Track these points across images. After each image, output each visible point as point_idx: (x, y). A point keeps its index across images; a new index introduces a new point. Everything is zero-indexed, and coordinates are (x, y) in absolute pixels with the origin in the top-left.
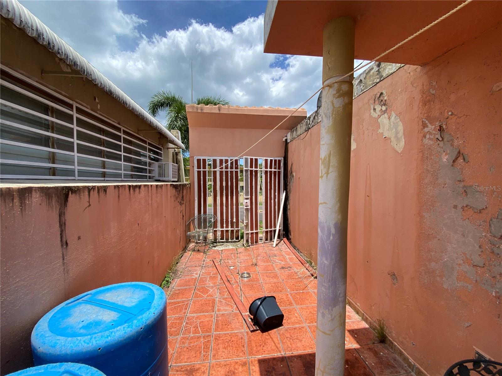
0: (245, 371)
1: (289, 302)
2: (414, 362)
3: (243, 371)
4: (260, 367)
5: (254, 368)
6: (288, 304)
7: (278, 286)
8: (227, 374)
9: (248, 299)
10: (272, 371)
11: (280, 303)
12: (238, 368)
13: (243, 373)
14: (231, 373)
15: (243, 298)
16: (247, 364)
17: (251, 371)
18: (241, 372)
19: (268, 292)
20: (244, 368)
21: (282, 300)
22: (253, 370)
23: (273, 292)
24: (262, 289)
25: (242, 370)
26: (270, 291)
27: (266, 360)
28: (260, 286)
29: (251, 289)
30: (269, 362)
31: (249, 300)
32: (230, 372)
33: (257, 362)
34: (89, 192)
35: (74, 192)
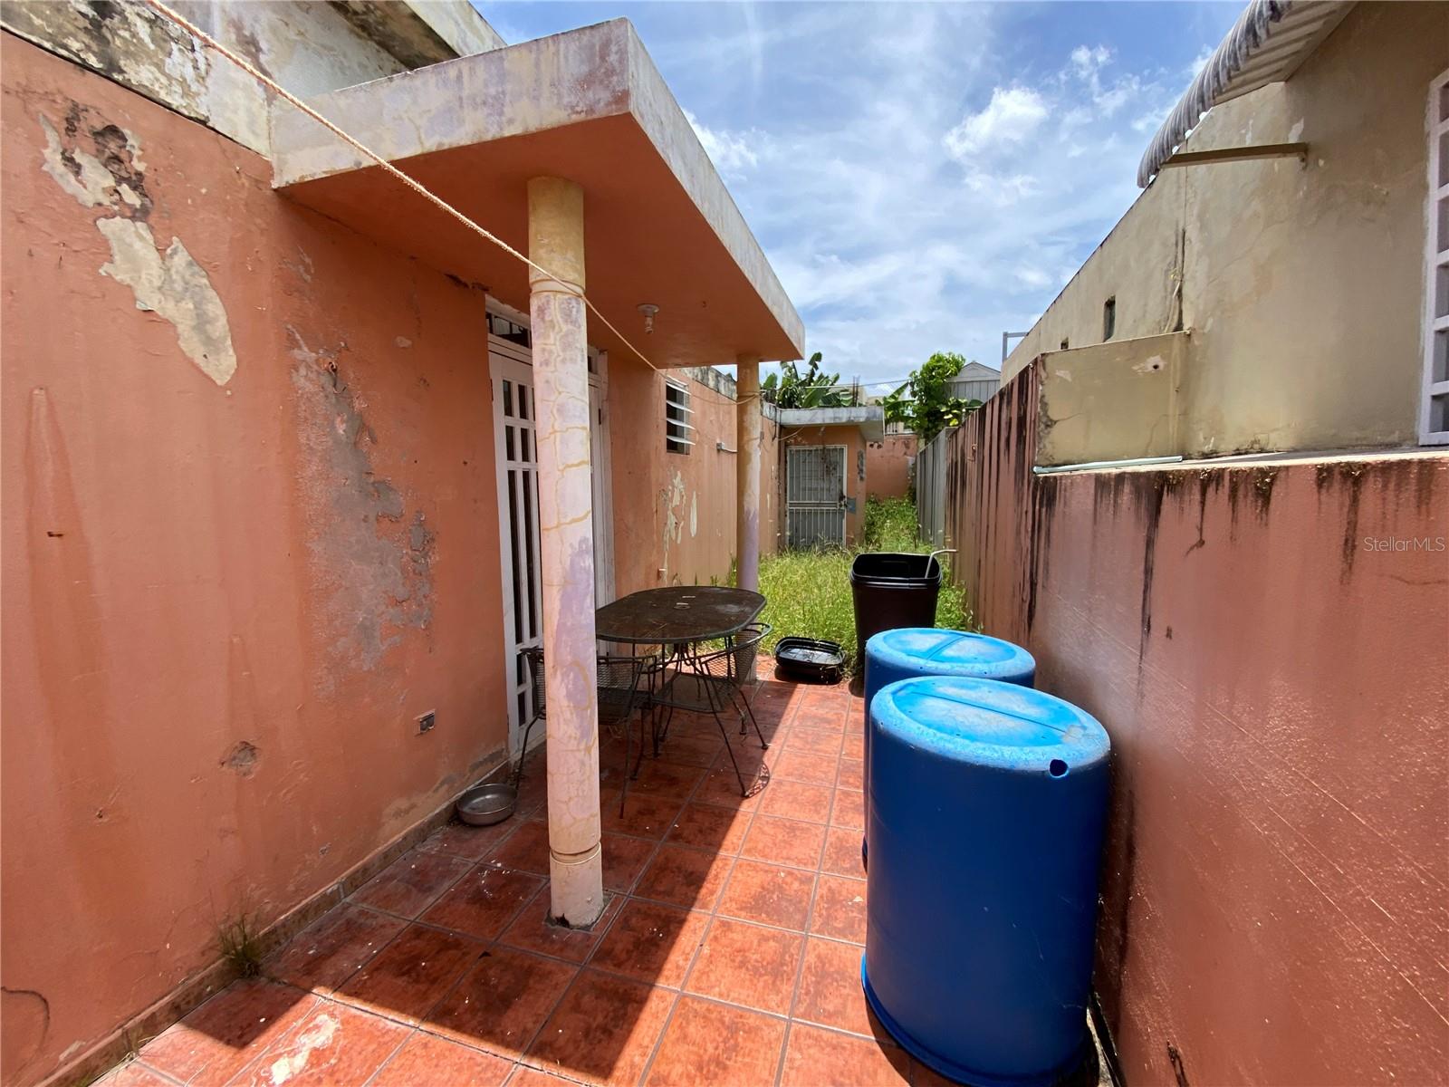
0: (668, 1058)
2: (335, 882)
3: (672, 1063)
4: (620, 1052)
5: (637, 1059)
8: (721, 1072)
10: (598, 1027)
12: (681, 1075)
13: (675, 1055)
14: (709, 1071)
16: (649, 1078)
17: (650, 1052)
18: (679, 1061)
20: (663, 1069)
22: (644, 1055)
25: (671, 1066)
27: (587, 1066)
30: (584, 1057)
32: (711, 1076)
33: (617, 1074)
34: (1203, 493)
35: (1172, 488)
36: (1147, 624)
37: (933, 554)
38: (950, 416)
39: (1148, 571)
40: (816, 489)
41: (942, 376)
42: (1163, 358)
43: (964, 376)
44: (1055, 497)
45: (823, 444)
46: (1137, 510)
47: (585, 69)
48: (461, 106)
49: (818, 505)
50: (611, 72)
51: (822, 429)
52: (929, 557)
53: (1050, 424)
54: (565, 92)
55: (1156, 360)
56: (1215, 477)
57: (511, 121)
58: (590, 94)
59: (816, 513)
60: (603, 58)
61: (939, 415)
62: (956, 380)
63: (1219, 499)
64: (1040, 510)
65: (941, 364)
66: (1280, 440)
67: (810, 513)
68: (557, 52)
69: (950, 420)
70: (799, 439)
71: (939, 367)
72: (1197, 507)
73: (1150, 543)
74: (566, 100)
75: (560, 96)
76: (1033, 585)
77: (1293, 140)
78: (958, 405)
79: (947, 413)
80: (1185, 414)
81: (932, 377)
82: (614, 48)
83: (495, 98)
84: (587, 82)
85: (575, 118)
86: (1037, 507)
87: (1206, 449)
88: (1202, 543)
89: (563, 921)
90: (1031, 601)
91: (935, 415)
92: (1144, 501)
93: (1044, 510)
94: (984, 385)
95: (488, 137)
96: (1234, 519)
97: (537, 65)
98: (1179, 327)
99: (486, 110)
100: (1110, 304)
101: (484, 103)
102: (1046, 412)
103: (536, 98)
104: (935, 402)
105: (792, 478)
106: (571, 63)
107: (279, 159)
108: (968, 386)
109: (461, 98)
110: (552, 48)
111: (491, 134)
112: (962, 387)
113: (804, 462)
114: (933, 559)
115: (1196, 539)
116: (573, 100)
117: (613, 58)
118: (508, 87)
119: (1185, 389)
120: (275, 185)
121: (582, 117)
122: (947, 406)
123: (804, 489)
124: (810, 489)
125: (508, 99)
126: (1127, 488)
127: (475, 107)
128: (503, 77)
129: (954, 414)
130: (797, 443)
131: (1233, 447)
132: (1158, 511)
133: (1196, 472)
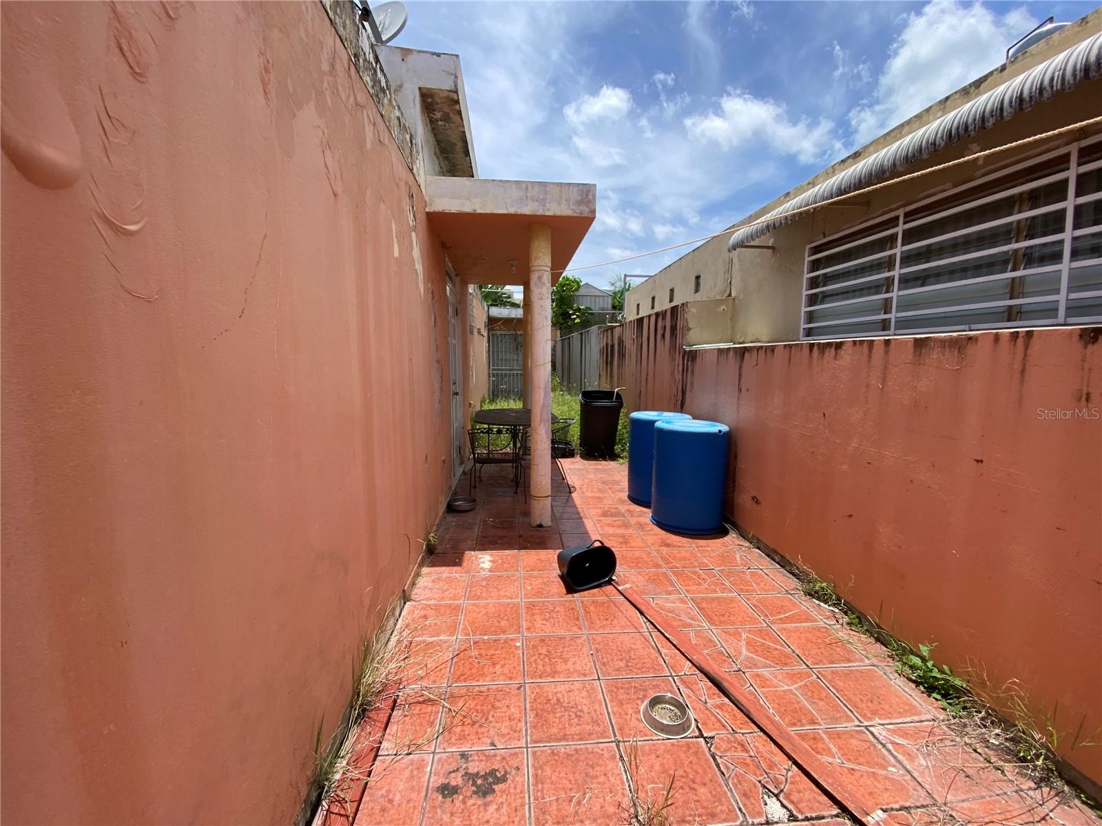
1: (534, 611)
6: (537, 608)
7: (547, 660)
9: (628, 623)
11: (552, 611)
15: (643, 628)
19: (579, 641)
21: (547, 617)
23: (565, 638)
24: (597, 649)
26: (572, 642)
28: (604, 664)
29: (629, 651)
31: (625, 620)
34: (758, 351)
35: (748, 351)
36: (740, 390)
37: (616, 390)
38: (575, 316)
39: (740, 375)
40: (510, 360)
41: (570, 290)
42: (727, 306)
43: (582, 291)
44: (696, 357)
45: (515, 330)
46: (736, 359)
47: (579, 198)
48: (527, 199)
49: (510, 370)
50: (589, 202)
51: (515, 321)
52: (614, 392)
53: (689, 329)
54: (571, 204)
55: (723, 307)
56: (761, 347)
57: (548, 210)
58: (581, 208)
59: (510, 375)
60: (587, 196)
61: (568, 315)
62: (577, 293)
63: (762, 353)
64: (687, 364)
65: (567, 282)
66: (764, 338)
67: (506, 375)
68: (569, 189)
69: (575, 319)
70: (502, 327)
71: (568, 285)
72: (756, 356)
73: (740, 367)
74: (571, 207)
75: (569, 206)
76: (684, 393)
77: (770, 245)
78: (579, 310)
79: (573, 314)
80: (733, 328)
81: (564, 291)
82: (591, 194)
83: (543, 200)
84: (580, 203)
85: (575, 214)
86: (685, 362)
87: (740, 341)
88: (757, 364)
89: (540, 526)
90: (682, 399)
91: (565, 315)
92: (738, 356)
93: (690, 363)
94: (593, 298)
95: (539, 213)
96: (766, 357)
97: (561, 191)
98: (730, 295)
99: (538, 204)
100: (698, 278)
101: (537, 200)
102: (687, 324)
103: (560, 204)
104: (566, 307)
105: (493, 352)
106: (575, 195)
107: (429, 199)
108: (584, 297)
109: (527, 196)
110: (567, 187)
111: (540, 212)
112: (580, 298)
113: (502, 341)
114: (617, 393)
115: (756, 363)
116: (574, 207)
117: (591, 197)
118: (548, 197)
119: (733, 319)
120: (427, 210)
121: (578, 215)
122: (573, 310)
123: (502, 360)
124: (506, 360)
125: (548, 201)
126: (732, 352)
127: (533, 201)
128: (546, 192)
129: (577, 315)
130: (501, 330)
131: (750, 340)
132: (743, 357)
133: (755, 347)
